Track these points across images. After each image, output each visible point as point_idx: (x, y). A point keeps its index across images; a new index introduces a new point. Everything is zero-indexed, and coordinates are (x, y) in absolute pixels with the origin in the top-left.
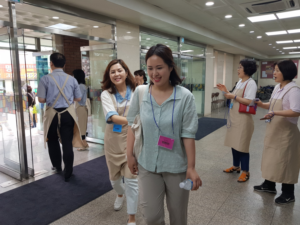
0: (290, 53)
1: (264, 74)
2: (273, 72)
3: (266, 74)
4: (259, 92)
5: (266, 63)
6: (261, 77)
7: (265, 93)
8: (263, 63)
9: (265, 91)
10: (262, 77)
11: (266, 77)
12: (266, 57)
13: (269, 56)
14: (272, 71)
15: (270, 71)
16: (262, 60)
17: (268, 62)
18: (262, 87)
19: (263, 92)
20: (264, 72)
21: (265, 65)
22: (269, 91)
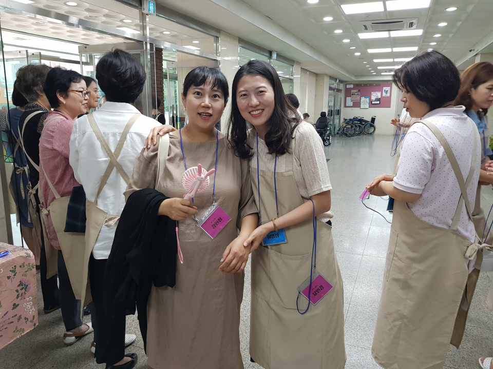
0: (382, 74)
1: (349, 102)
2: (360, 99)
3: (352, 101)
4: (345, 127)
5: (352, 86)
6: (345, 106)
7: (352, 127)
8: (348, 86)
9: (352, 125)
10: (347, 105)
11: (352, 105)
12: (353, 78)
13: (356, 76)
14: (359, 97)
15: (356, 98)
16: (346, 81)
17: (354, 85)
18: (346, 120)
19: (350, 126)
20: (349, 99)
21: (350, 89)
22: (357, 124)
